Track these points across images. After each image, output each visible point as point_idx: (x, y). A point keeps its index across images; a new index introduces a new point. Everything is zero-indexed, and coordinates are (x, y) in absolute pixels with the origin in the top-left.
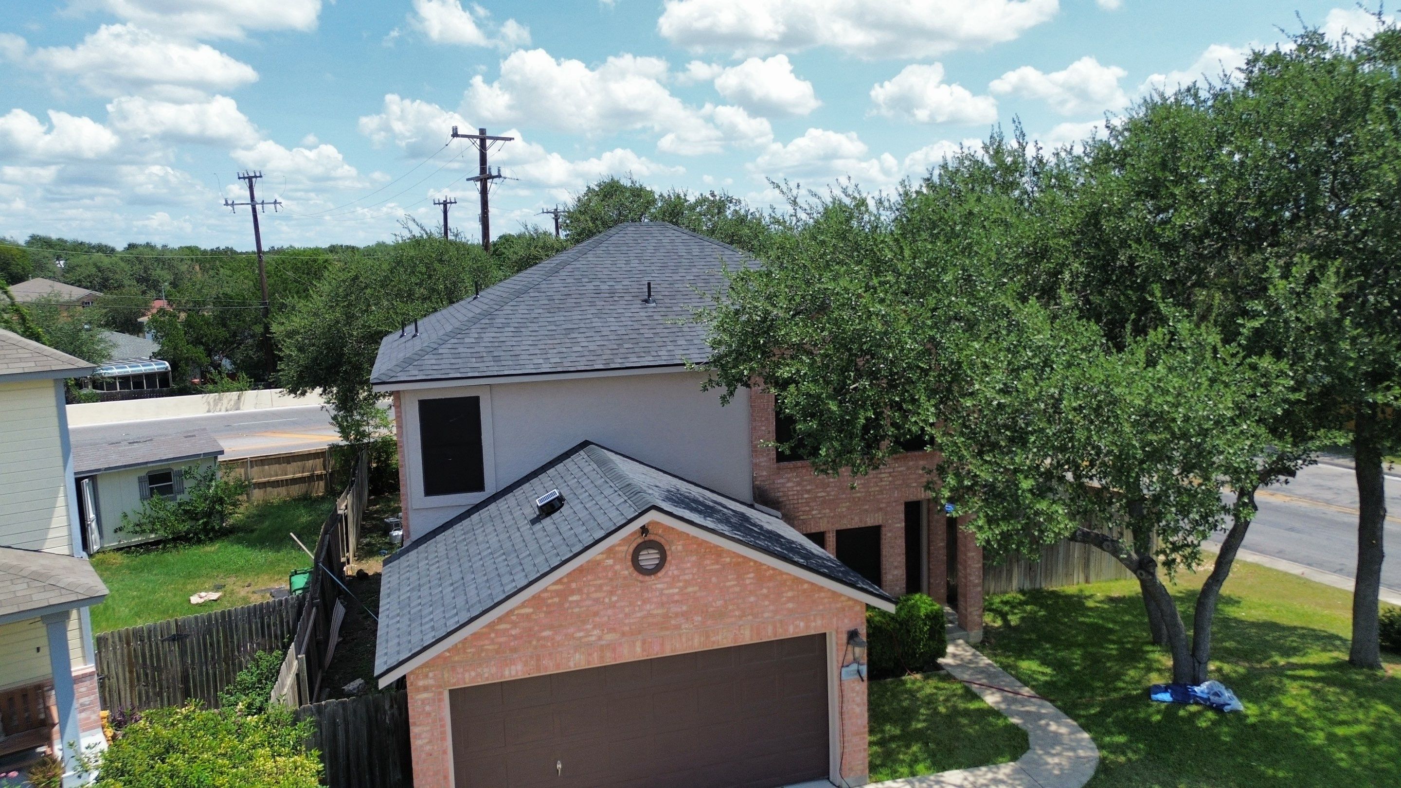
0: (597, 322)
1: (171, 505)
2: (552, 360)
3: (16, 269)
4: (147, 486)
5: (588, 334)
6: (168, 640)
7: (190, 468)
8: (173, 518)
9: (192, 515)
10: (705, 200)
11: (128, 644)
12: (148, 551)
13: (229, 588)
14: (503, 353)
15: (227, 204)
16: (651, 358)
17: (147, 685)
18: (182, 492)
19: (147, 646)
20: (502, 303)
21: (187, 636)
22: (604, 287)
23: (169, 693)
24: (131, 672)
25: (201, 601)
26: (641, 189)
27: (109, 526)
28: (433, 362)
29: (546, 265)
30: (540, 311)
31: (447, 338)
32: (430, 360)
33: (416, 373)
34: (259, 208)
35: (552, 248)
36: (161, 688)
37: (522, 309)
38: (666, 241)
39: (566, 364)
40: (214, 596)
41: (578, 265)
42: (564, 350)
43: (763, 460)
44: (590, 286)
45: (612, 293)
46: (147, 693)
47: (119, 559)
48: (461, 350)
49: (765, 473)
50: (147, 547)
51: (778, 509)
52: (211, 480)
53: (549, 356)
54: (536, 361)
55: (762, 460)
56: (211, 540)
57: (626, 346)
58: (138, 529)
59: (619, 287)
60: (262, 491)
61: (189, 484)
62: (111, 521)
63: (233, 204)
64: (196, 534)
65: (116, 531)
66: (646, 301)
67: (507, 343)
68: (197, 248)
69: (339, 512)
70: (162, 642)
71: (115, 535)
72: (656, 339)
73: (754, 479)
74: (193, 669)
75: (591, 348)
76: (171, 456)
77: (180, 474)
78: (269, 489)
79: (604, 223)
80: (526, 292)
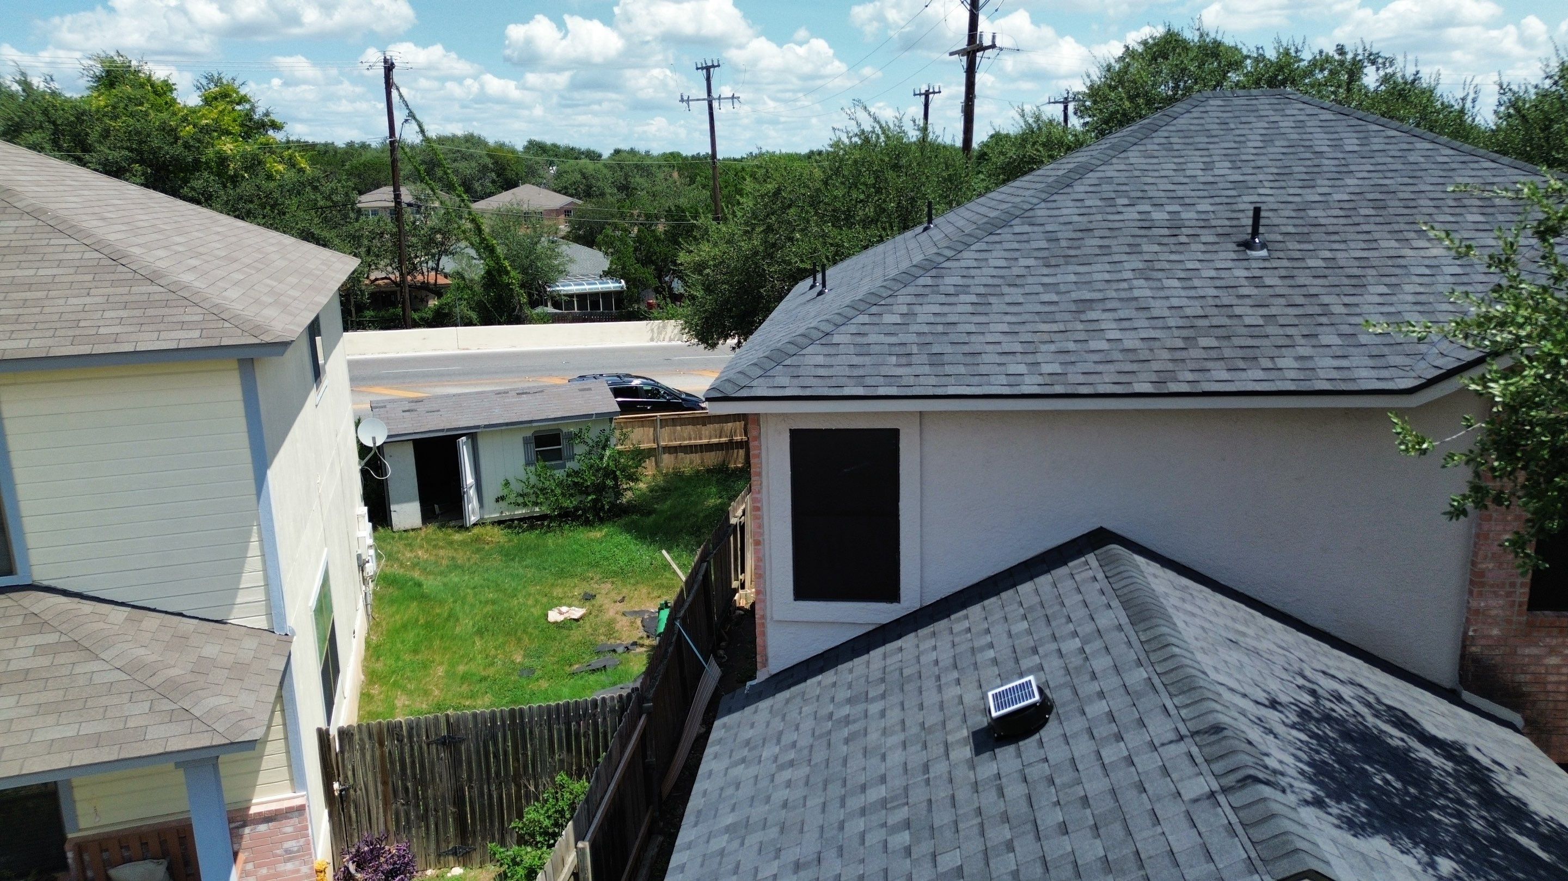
0: (1142, 290)
1: (559, 474)
2: (1047, 368)
3: (510, 174)
4: (533, 449)
5: (1121, 314)
6: (436, 742)
7: (581, 429)
8: (558, 491)
9: (580, 488)
10: (1328, 60)
11: (381, 744)
12: (532, 527)
13: (599, 600)
14: (949, 349)
15: (682, 100)
16: (1260, 375)
17: (407, 804)
18: (572, 458)
19: (407, 749)
20: (962, 244)
21: (462, 741)
22: (1159, 216)
23: (437, 817)
24: (385, 783)
25: (560, 618)
26: (1217, 44)
27: (491, 492)
28: (820, 360)
29: (1050, 172)
30: (1031, 262)
31: (851, 313)
32: (814, 356)
33: (785, 381)
34: (715, 104)
35: (1061, 143)
36: (426, 810)
37: (996, 258)
38: (1286, 124)
39: (1072, 378)
40: (577, 613)
41: (1110, 171)
42: (1071, 346)
43: (1495, 605)
44: (1131, 214)
45: (1175, 226)
46: (407, 814)
47: (498, 535)
48: (872, 338)
49: (1495, 632)
50: (531, 522)
51: (1515, 708)
52: (604, 448)
53: (1039, 358)
54: (1012, 369)
55: (1492, 603)
56: (602, 521)
57: (1204, 342)
58: (520, 500)
59: (1189, 215)
60: (673, 456)
61: (580, 449)
62: (492, 489)
63: (688, 100)
64: (585, 511)
65: (497, 500)
66: (1248, 245)
67: (961, 328)
68: (679, 154)
69: (733, 521)
70: (428, 745)
71: (497, 505)
72: (1270, 330)
73: (1465, 642)
74: (470, 788)
75: (1128, 344)
76: (559, 415)
77: (572, 437)
78: (681, 455)
79: (1149, 102)
80: (1006, 224)
